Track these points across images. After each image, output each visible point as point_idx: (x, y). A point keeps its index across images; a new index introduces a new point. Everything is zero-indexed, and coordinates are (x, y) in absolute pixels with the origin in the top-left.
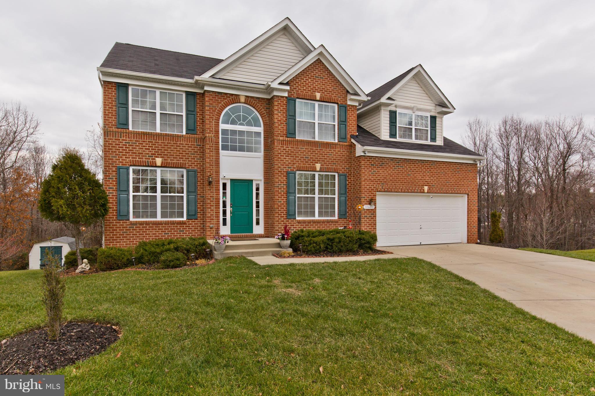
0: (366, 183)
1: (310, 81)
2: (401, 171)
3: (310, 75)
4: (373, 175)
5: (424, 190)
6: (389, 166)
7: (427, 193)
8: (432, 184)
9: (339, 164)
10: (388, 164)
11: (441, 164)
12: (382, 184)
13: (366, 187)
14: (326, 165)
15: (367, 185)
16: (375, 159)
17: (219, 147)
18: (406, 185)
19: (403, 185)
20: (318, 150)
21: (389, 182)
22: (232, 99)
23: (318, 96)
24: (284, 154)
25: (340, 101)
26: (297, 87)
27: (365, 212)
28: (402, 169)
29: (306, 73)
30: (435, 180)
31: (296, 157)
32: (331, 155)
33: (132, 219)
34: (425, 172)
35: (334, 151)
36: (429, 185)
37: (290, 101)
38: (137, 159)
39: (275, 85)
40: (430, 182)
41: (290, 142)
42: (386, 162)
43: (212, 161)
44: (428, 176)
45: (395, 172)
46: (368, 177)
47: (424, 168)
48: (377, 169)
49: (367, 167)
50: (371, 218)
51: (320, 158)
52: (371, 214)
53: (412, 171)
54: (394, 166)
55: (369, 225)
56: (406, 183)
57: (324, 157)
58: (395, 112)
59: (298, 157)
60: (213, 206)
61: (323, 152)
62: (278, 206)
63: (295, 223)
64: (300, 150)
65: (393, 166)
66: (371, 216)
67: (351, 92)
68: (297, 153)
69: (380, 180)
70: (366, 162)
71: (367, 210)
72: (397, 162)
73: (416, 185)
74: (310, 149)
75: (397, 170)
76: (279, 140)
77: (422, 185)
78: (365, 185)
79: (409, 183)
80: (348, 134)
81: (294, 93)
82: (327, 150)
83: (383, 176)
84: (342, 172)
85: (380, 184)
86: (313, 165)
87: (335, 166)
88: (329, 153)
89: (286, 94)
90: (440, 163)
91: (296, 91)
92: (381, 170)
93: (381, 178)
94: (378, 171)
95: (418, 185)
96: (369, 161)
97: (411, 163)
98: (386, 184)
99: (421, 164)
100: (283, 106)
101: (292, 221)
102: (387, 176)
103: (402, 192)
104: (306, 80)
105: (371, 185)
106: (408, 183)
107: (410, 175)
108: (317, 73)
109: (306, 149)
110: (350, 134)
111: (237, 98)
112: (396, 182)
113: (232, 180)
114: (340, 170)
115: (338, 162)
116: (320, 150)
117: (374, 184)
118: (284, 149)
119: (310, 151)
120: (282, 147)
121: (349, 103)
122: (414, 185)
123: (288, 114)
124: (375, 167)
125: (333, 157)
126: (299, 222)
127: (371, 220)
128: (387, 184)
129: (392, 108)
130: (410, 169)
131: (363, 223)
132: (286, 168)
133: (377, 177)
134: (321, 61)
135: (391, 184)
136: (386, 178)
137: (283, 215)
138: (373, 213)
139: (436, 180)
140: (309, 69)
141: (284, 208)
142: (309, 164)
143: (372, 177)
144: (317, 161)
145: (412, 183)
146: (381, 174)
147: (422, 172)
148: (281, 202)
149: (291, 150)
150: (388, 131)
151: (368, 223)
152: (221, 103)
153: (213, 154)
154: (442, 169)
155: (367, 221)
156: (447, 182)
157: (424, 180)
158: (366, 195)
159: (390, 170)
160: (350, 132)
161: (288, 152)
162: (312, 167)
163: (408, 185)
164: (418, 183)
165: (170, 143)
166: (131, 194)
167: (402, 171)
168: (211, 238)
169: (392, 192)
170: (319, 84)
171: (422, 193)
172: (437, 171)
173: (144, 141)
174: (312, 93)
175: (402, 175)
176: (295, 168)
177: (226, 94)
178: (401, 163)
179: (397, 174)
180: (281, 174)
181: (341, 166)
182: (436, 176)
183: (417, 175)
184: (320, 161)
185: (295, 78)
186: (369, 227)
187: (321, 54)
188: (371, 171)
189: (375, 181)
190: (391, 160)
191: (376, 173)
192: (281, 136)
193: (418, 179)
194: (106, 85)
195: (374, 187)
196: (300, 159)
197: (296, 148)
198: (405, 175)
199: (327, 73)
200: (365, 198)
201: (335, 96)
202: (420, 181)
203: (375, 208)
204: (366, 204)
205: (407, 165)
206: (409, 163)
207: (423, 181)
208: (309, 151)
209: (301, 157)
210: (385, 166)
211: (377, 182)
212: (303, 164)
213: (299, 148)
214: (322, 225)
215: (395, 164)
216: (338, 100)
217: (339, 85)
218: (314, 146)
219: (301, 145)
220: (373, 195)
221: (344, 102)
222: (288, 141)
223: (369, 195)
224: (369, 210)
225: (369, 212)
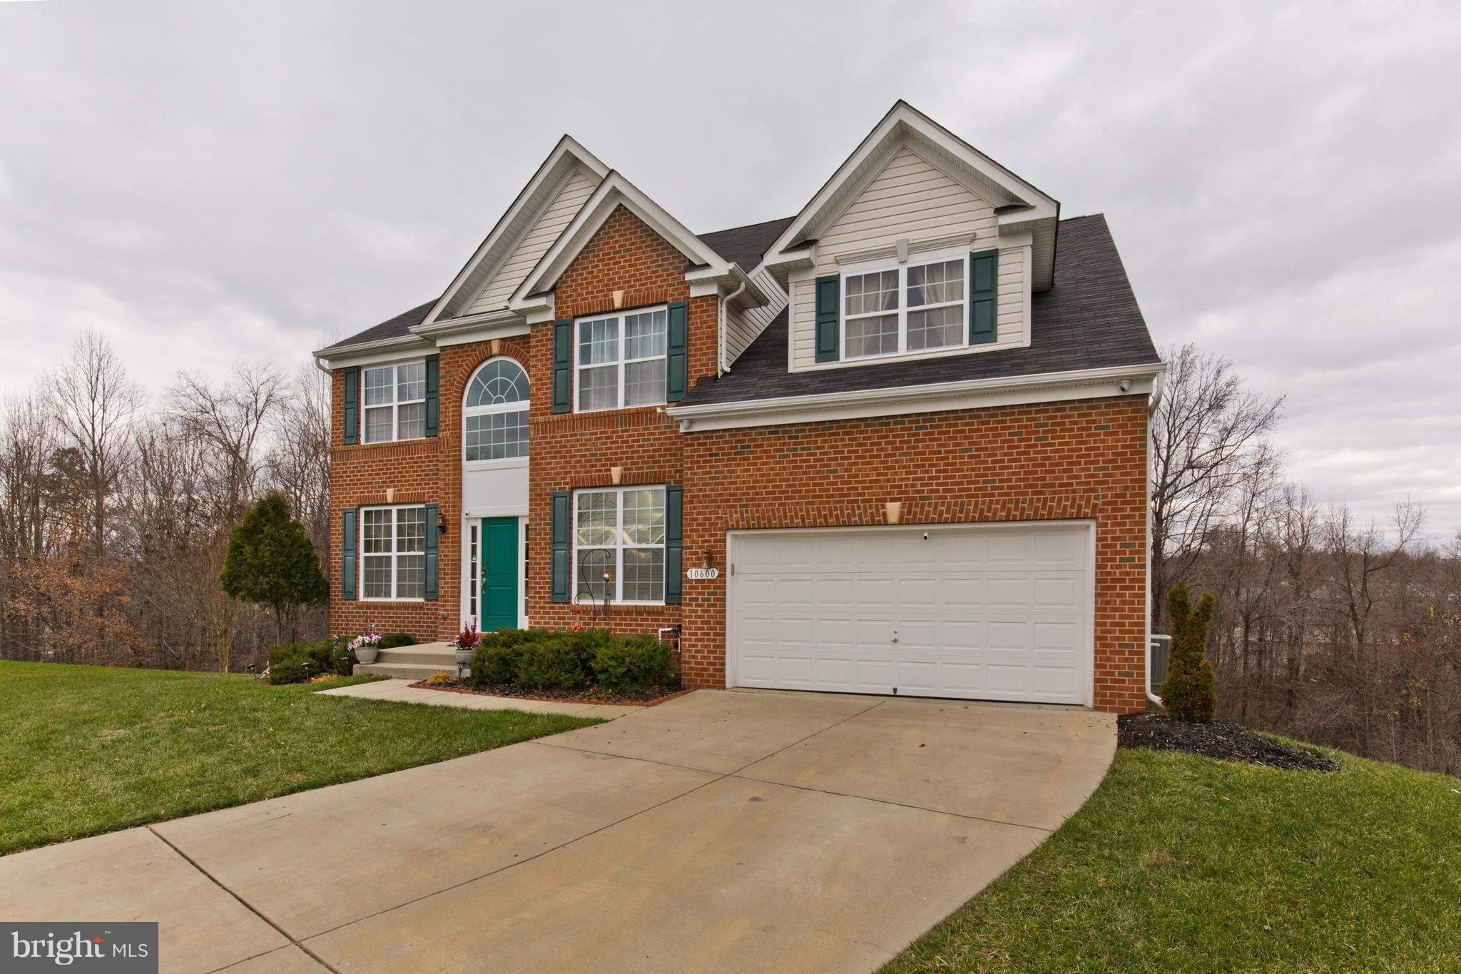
0: (695, 508)
1: (601, 267)
2: (802, 461)
3: (601, 253)
4: (716, 484)
5: (885, 515)
6: (765, 451)
7: (900, 524)
8: (917, 492)
9: (668, 461)
10: (762, 446)
11: (961, 418)
12: (742, 506)
13: (695, 519)
14: (637, 469)
15: (699, 513)
16: (721, 437)
17: (460, 455)
18: (821, 503)
19: (812, 503)
20: (617, 432)
21: (763, 499)
22: (479, 352)
23: (618, 297)
24: (548, 453)
25: (671, 295)
26: (574, 291)
27: (691, 588)
28: (808, 455)
29: (593, 251)
30: (930, 478)
31: (571, 457)
32: (649, 440)
33: (362, 598)
34: (894, 455)
35: (654, 428)
36: (907, 499)
37: (562, 327)
38: (366, 494)
39: (519, 304)
40: (913, 486)
41: (558, 425)
42: (755, 440)
43: (447, 484)
44: (904, 467)
45: (784, 468)
46: (700, 490)
47: (887, 443)
48: (726, 466)
49: (698, 462)
50: (709, 605)
51: (622, 453)
52: (709, 594)
53: (843, 458)
54: (782, 450)
55: (702, 623)
56: (821, 496)
57: (633, 446)
58: (835, 280)
59: (575, 456)
60: (448, 574)
61: (630, 436)
62: (535, 573)
63: (566, 613)
64: (578, 440)
65: (778, 451)
66: (709, 600)
67: (697, 263)
68: (573, 446)
69: (736, 494)
70: (695, 451)
71: (698, 581)
72: (790, 438)
73: (856, 501)
74: (602, 433)
75: (791, 462)
76: (537, 423)
77: (877, 500)
78: (692, 514)
79: (832, 496)
80: (692, 377)
81: (568, 307)
82: (638, 430)
83: (744, 482)
84: (675, 482)
85: (734, 506)
86: (606, 470)
87: (659, 467)
88: (643, 435)
89: (551, 316)
90: (955, 418)
91: (573, 301)
92: (739, 465)
93: (738, 489)
94: (729, 471)
95: (863, 501)
96: (705, 444)
97: (838, 434)
98: (754, 506)
99: (877, 431)
100: (546, 345)
101: (561, 608)
102: (757, 481)
103: (804, 527)
104: (593, 267)
105: (710, 513)
106: (827, 496)
107: (835, 471)
108: (616, 242)
109: (592, 434)
110: (698, 375)
111: (486, 348)
112: (787, 498)
113: (484, 520)
114: (670, 477)
115: (665, 456)
116: (623, 431)
117: (719, 507)
118: (546, 443)
119: (601, 438)
120: (543, 438)
121: (694, 292)
122: (849, 502)
123: (553, 361)
124: (723, 460)
125: (652, 445)
126: (577, 611)
127: (708, 611)
128: (759, 505)
129: (826, 271)
130: (835, 453)
131: (687, 617)
132: (550, 484)
133: (725, 489)
134: (626, 209)
135: (771, 505)
136: (755, 488)
137: (545, 593)
138: (716, 591)
139: (938, 478)
140: (599, 240)
141: (545, 578)
142: (598, 471)
143: (713, 490)
144: (617, 459)
145: (842, 496)
146: (738, 477)
147: (879, 456)
148: (540, 563)
149: (561, 442)
150: (813, 343)
151: (699, 617)
152: (460, 366)
153: (450, 470)
154: (966, 438)
155: (697, 611)
156: (984, 482)
157: (888, 480)
158: (693, 542)
159: (766, 463)
160: (696, 371)
161: (555, 447)
162: (603, 475)
163: (828, 503)
164: (862, 494)
165: (405, 459)
166: (362, 554)
167: (809, 461)
168: (444, 638)
169: (771, 528)
170: (623, 267)
171: (880, 524)
172: (944, 445)
173: (374, 462)
174: (606, 296)
175: (805, 473)
176: (567, 483)
177: (470, 344)
178: (803, 437)
179: (791, 474)
180: (541, 500)
181: (673, 466)
182: (935, 465)
183: (860, 470)
184: (621, 459)
185: (570, 273)
186: (703, 628)
187: (615, 192)
188: (711, 473)
189: (722, 501)
190: (770, 433)
191: (725, 478)
192: (541, 415)
193: (864, 482)
194: (335, 373)
195: (718, 518)
196: (579, 462)
197: (571, 436)
198: (818, 472)
199: (641, 232)
200: (691, 548)
201: (659, 287)
202: (871, 488)
203: (722, 575)
204: (694, 565)
205: (825, 441)
206: (831, 435)
207: (882, 487)
208: (597, 439)
209: (581, 456)
210: (752, 452)
211: (728, 501)
212: (585, 472)
213: (576, 435)
214: (626, 620)
215: (784, 444)
216: (666, 295)
217: (670, 253)
218: (609, 425)
219: (581, 426)
220: (716, 541)
221: (683, 294)
222: (553, 422)
223: (703, 542)
224: (702, 581)
225: (703, 588)
